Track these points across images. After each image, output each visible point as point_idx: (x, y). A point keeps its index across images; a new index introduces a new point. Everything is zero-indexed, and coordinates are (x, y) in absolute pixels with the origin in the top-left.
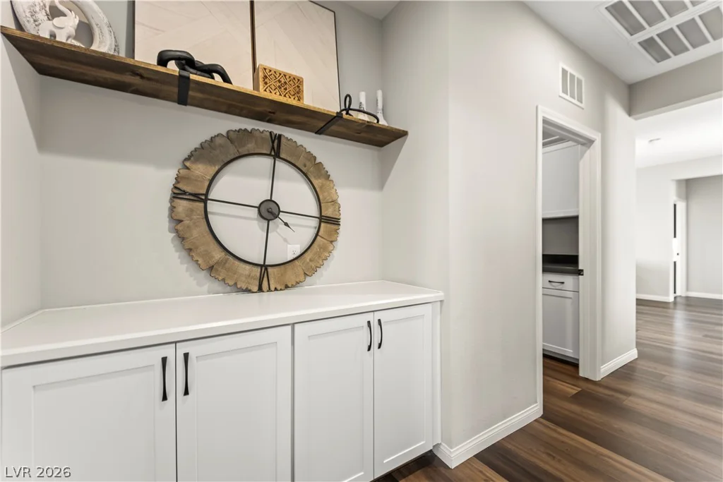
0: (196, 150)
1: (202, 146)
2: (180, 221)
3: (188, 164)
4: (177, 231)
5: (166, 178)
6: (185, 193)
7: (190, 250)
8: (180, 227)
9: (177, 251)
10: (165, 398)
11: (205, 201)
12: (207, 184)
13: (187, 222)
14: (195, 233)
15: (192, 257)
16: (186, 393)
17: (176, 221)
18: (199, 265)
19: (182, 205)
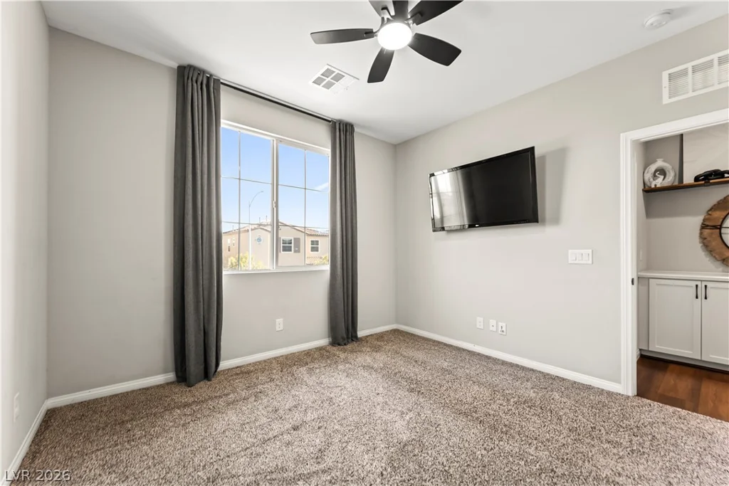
0: (715, 205)
1: (719, 203)
2: (705, 239)
3: (710, 213)
4: (704, 243)
5: (698, 220)
6: (708, 226)
7: (711, 251)
8: (705, 241)
9: (704, 251)
10: (697, 297)
11: (720, 229)
12: (721, 220)
13: (709, 239)
14: (714, 244)
15: (712, 255)
16: (706, 298)
17: (703, 238)
18: (716, 259)
19: (707, 232)
